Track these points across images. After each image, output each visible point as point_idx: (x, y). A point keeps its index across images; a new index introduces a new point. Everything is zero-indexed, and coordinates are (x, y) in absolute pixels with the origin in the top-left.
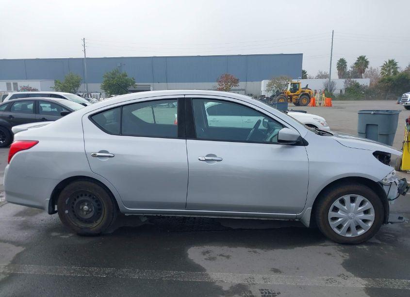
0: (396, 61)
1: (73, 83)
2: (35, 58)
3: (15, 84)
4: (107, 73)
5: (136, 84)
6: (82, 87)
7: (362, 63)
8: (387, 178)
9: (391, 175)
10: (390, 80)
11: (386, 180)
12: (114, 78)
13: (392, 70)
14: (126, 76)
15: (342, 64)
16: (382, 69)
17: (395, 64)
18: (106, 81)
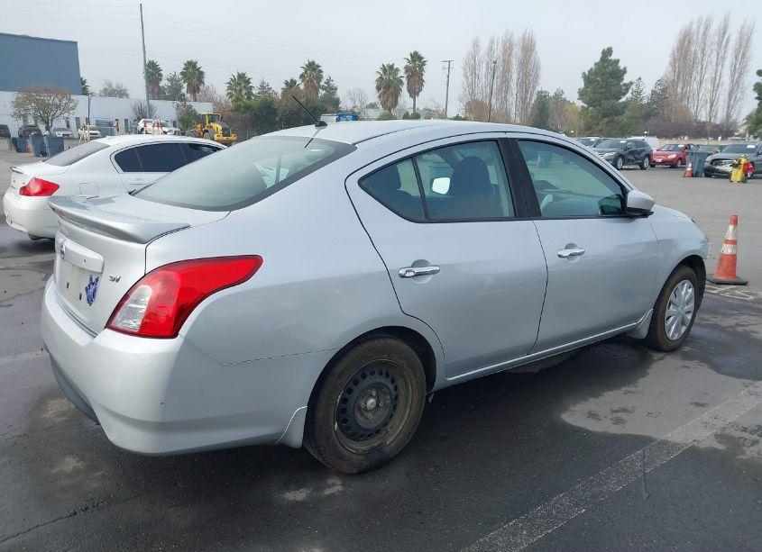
0: (248, 75)
7: (193, 74)
10: (248, 108)
13: (244, 92)
15: (153, 72)
16: (229, 88)
17: (248, 82)
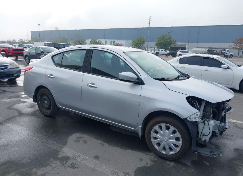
1: (141, 42)
2: (125, 28)
3: (114, 42)
4: (160, 36)
5: (176, 43)
6: (146, 44)
8: (191, 117)
9: (195, 115)
11: (190, 118)
12: (163, 40)
14: (171, 38)
18: (159, 41)
